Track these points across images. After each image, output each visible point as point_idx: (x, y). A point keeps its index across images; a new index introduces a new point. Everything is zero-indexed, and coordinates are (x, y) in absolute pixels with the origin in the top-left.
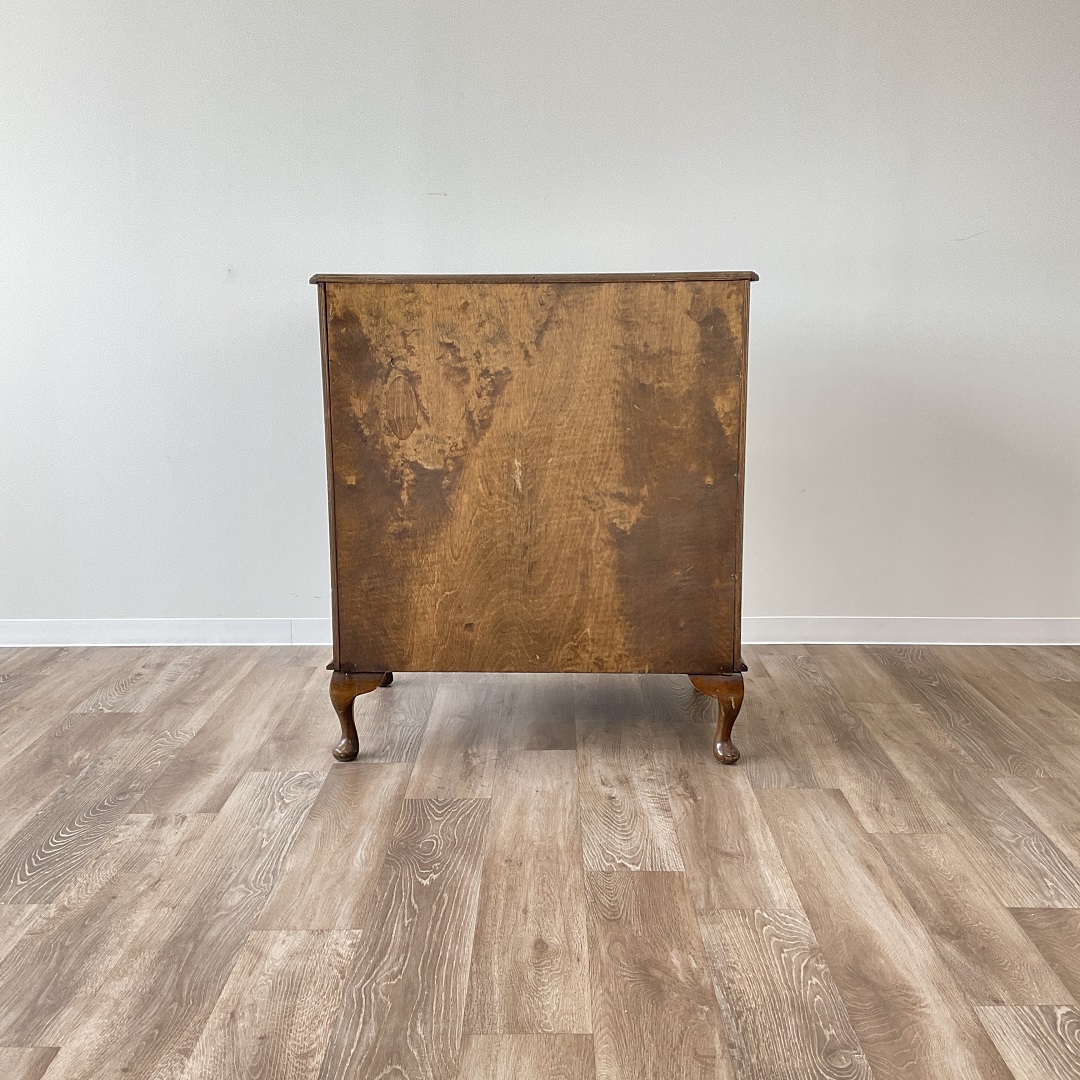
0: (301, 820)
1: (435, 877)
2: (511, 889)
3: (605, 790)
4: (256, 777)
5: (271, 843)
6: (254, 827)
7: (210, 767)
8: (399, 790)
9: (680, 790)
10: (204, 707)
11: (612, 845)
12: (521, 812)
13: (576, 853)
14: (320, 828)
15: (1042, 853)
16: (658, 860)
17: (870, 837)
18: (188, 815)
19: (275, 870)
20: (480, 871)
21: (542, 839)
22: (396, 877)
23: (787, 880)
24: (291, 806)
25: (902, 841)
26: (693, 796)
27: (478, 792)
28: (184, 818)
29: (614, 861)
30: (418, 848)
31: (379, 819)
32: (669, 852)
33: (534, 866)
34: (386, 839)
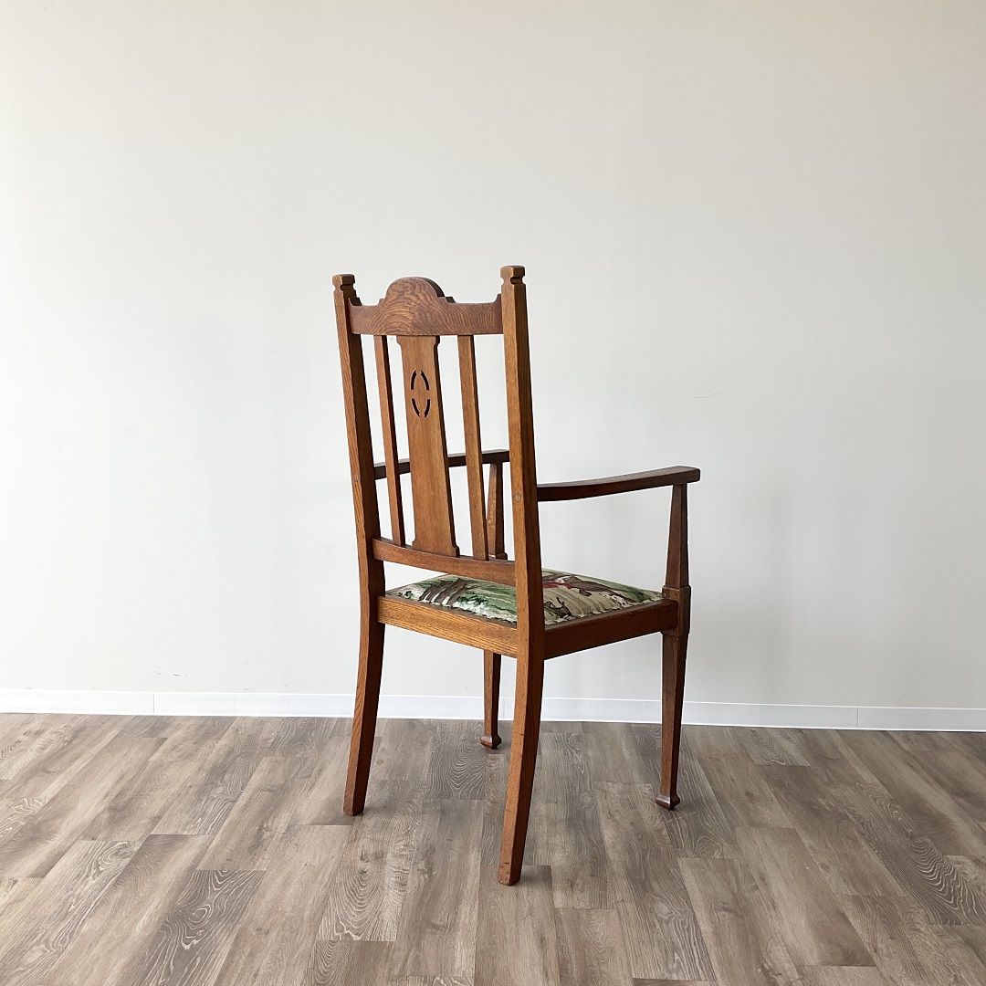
0: (107, 887)
1: (195, 942)
2: (252, 955)
3: (361, 865)
4: (84, 845)
5: (76, 908)
6: (68, 892)
7: (50, 835)
8: (194, 861)
9: (422, 865)
10: (62, 776)
11: (346, 917)
12: (286, 883)
13: (315, 923)
14: (120, 895)
15: (683, 929)
16: (378, 931)
17: (555, 911)
18: (19, 879)
19: (73, 932)
20: (233, 939)
21: (293, 911)
22: (166, 941)
23: (472, 951)
24: (103, 874)
25: (579, 917)
26: (430, 871)
27: (258, 864)
28: (15, 882)
29: (342, 931)
30: (192, 917)
31: (168, 889)
32: (390, 924)
33: (278, 935)
34: (169, 906)
